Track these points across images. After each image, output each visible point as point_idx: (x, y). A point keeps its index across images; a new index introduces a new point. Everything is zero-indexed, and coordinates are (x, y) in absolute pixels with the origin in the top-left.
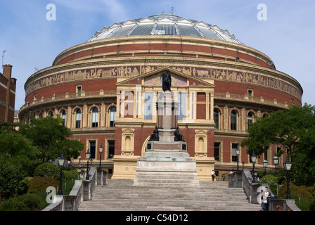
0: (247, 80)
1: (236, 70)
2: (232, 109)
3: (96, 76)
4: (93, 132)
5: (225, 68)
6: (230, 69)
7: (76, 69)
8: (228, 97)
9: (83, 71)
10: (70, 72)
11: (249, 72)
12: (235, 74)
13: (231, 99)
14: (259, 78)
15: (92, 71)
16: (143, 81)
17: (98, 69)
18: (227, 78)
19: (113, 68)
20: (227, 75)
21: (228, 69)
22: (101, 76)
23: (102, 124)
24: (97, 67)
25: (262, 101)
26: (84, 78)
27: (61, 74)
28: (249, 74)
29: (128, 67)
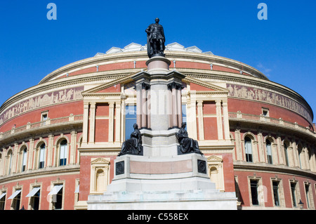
0: (260, 98)
1: (245, 85)
2: (246, 134)
3: (65, 99)
4: (59, 172)
5: (232, 83)
6: (238, 84)
7: (42, 93)
8: (240, 117)
9: (50, 94)
10: (34, 98)
11: (261, 88)
12: (245, 90)
13: (244, 120)
14: (273, 96)
15: (61, 93)
16: (123, 89)
17: (68, 90)
18: (236, 95)
22: (72, 98)
23: (72, 161)
24: (67, 87)
25: (281, 124)
26: (51, 103)
27: (24, 102)
28: (261, 90)
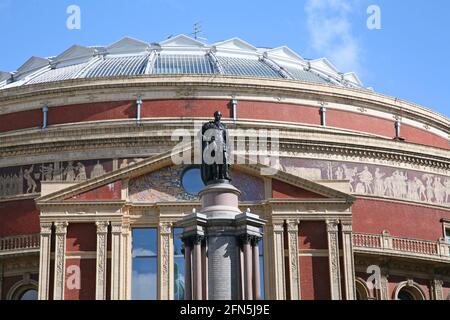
0: (439, 197)
1: (403, 165)
2: (402, 284)
5: (370, 161)
6: (386, 163)
8: (387, 246)
11: (441, 172)
12: (400, 177)
13: (397, 252)
16: (124, 192)
18: (379, 191)
19: (28, 167)
20: (379, 182)
21: (377, 162)
29: (75, 163)
